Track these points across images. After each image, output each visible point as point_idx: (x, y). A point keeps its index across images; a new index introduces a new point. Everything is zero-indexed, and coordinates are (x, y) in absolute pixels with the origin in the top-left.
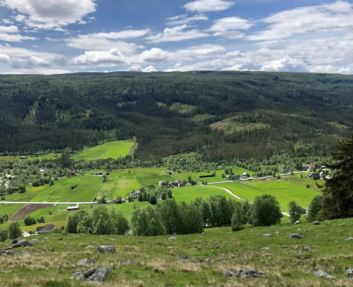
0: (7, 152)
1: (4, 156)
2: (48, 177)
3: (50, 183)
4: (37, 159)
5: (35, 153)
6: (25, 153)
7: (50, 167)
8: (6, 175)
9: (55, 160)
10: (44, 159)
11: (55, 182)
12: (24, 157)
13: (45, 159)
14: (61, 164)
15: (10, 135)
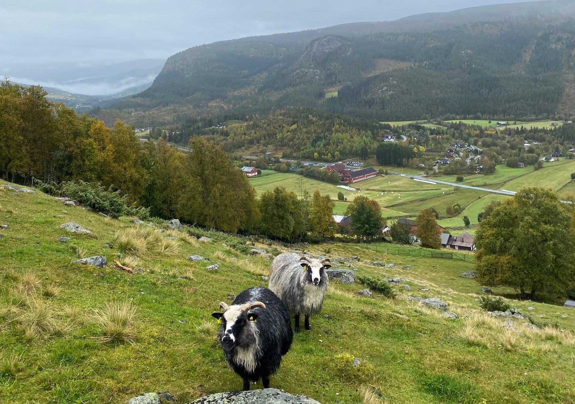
0: (479, 114)
1: (474, 119)
2: (534, 155)
3: (536, 165)
4: (522, 127)
5: (522, 117)
6: (506, 117)
7: (542, 140)
8: (471, 146)
9: (551, 130)
10: (533, 127)
11: (545, 165)
12: (504, 123)
13: (535, 127)
14: (561, 137)
15: (487, 90)
